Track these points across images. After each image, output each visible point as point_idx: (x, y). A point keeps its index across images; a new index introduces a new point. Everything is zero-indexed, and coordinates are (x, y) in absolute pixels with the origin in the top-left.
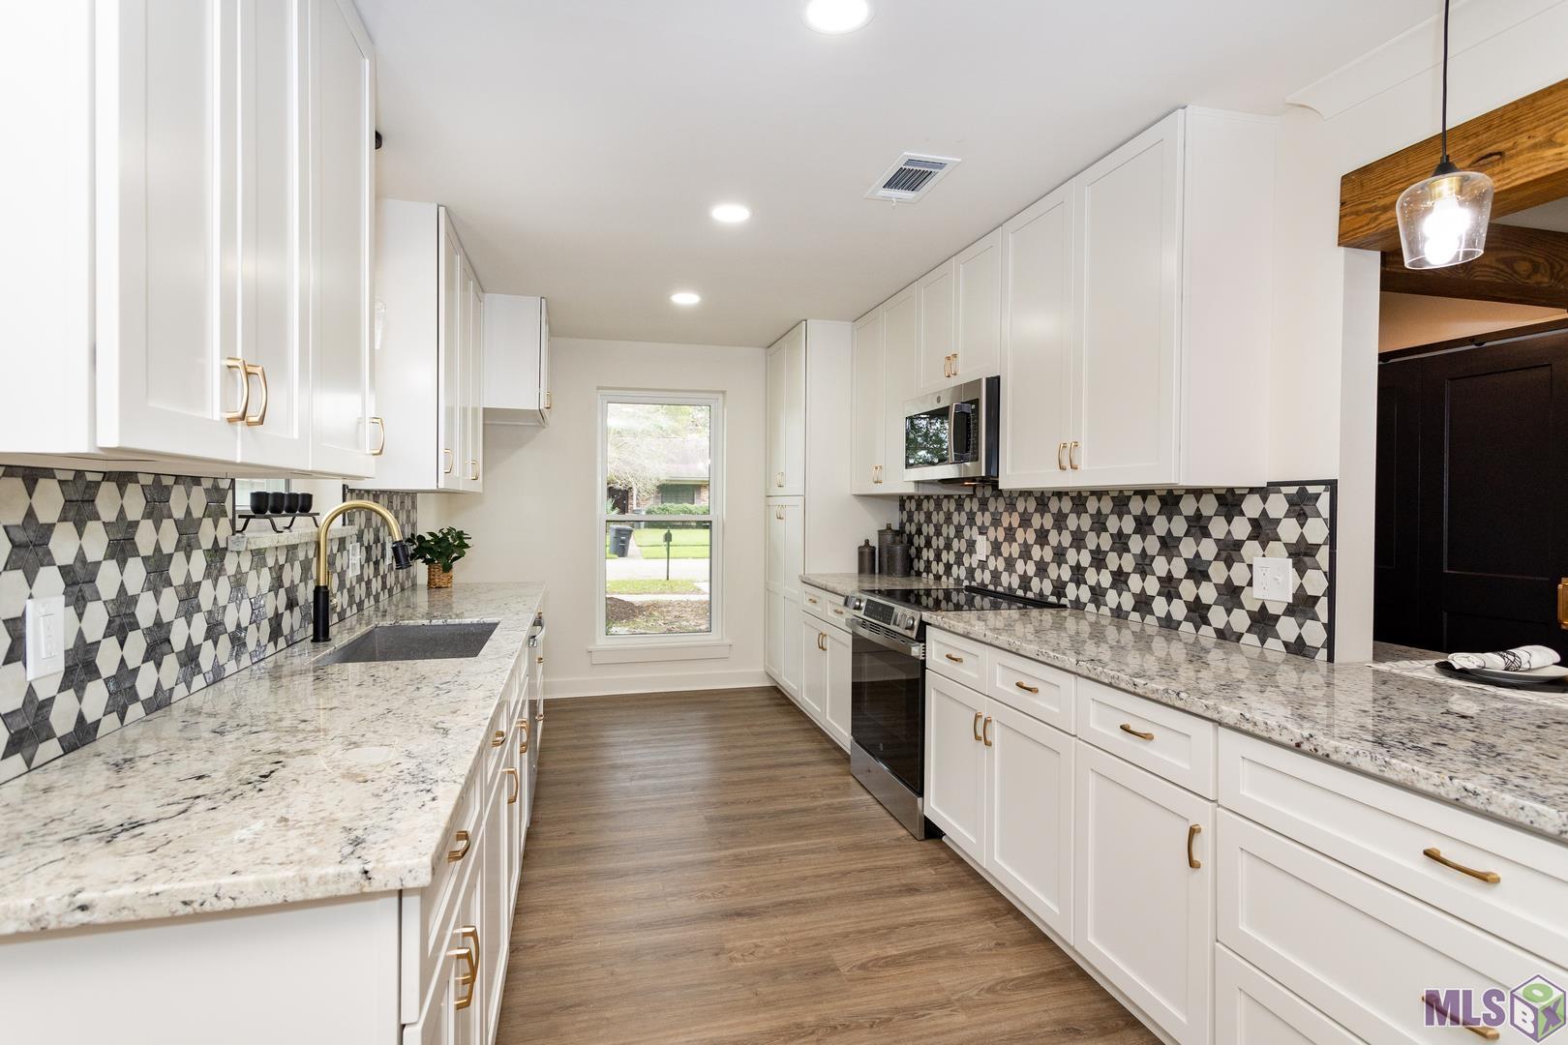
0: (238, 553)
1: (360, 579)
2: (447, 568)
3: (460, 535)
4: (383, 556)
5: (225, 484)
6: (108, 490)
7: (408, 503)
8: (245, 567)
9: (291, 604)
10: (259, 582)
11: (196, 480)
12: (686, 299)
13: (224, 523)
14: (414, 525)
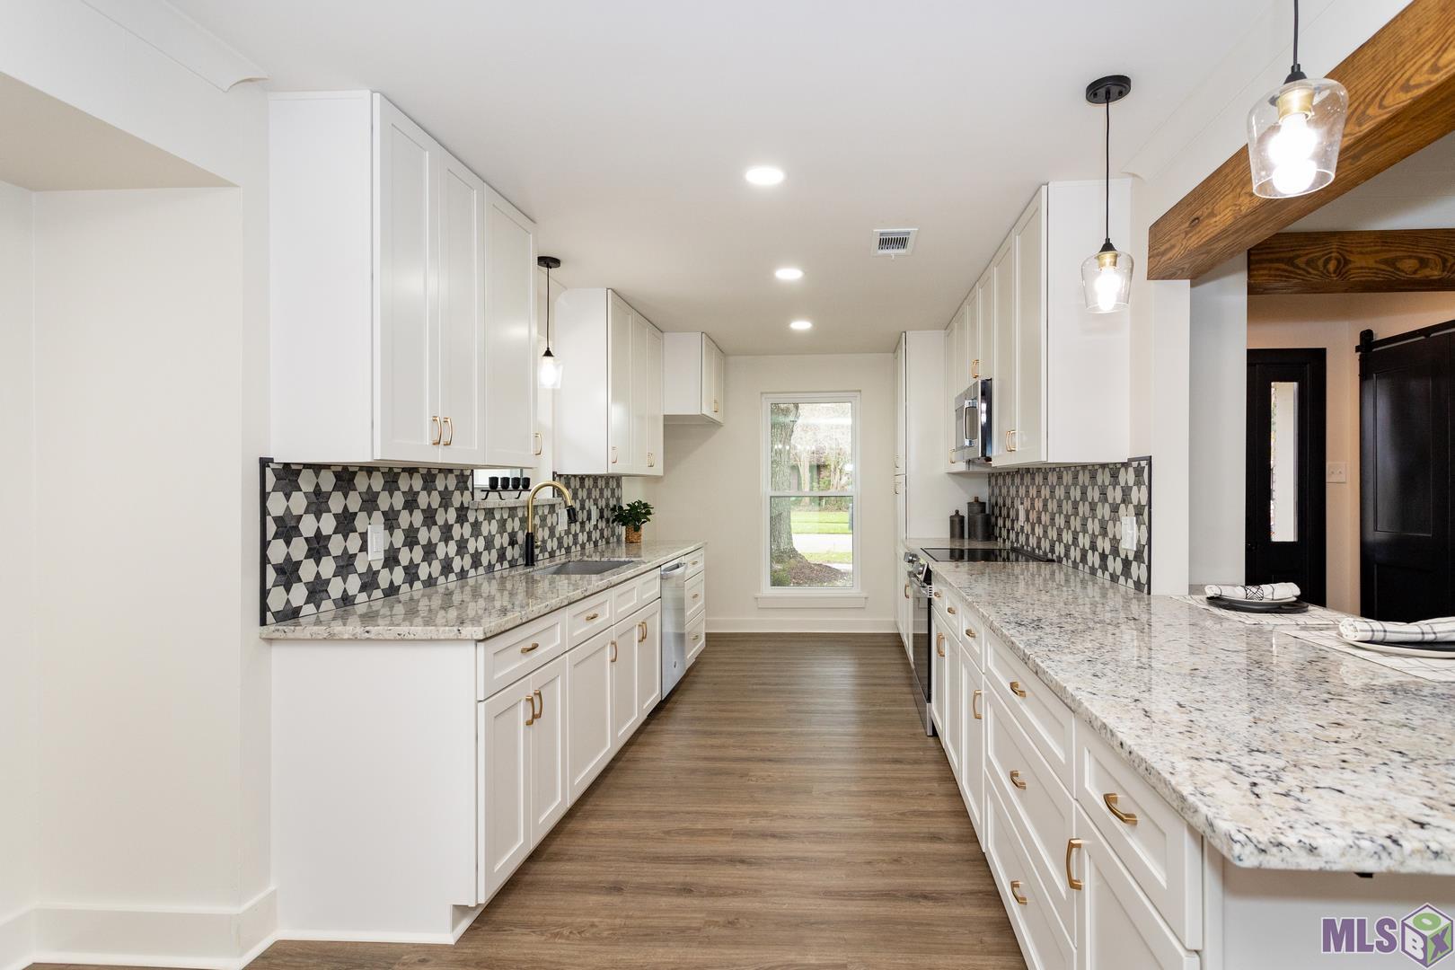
0: (476, 510)
1: (568, 532)
2: (637, 529)
3: (646, 506)
4: (589, 519)
5: (468, 473)
6: (404, 476)
7: (613, 484)
8: (481, 518)
9: (513, 543)
10: (490, 528)
11: (451, 471)
12: (801, 325)
13: (468, 494)
14: (619, 499)
